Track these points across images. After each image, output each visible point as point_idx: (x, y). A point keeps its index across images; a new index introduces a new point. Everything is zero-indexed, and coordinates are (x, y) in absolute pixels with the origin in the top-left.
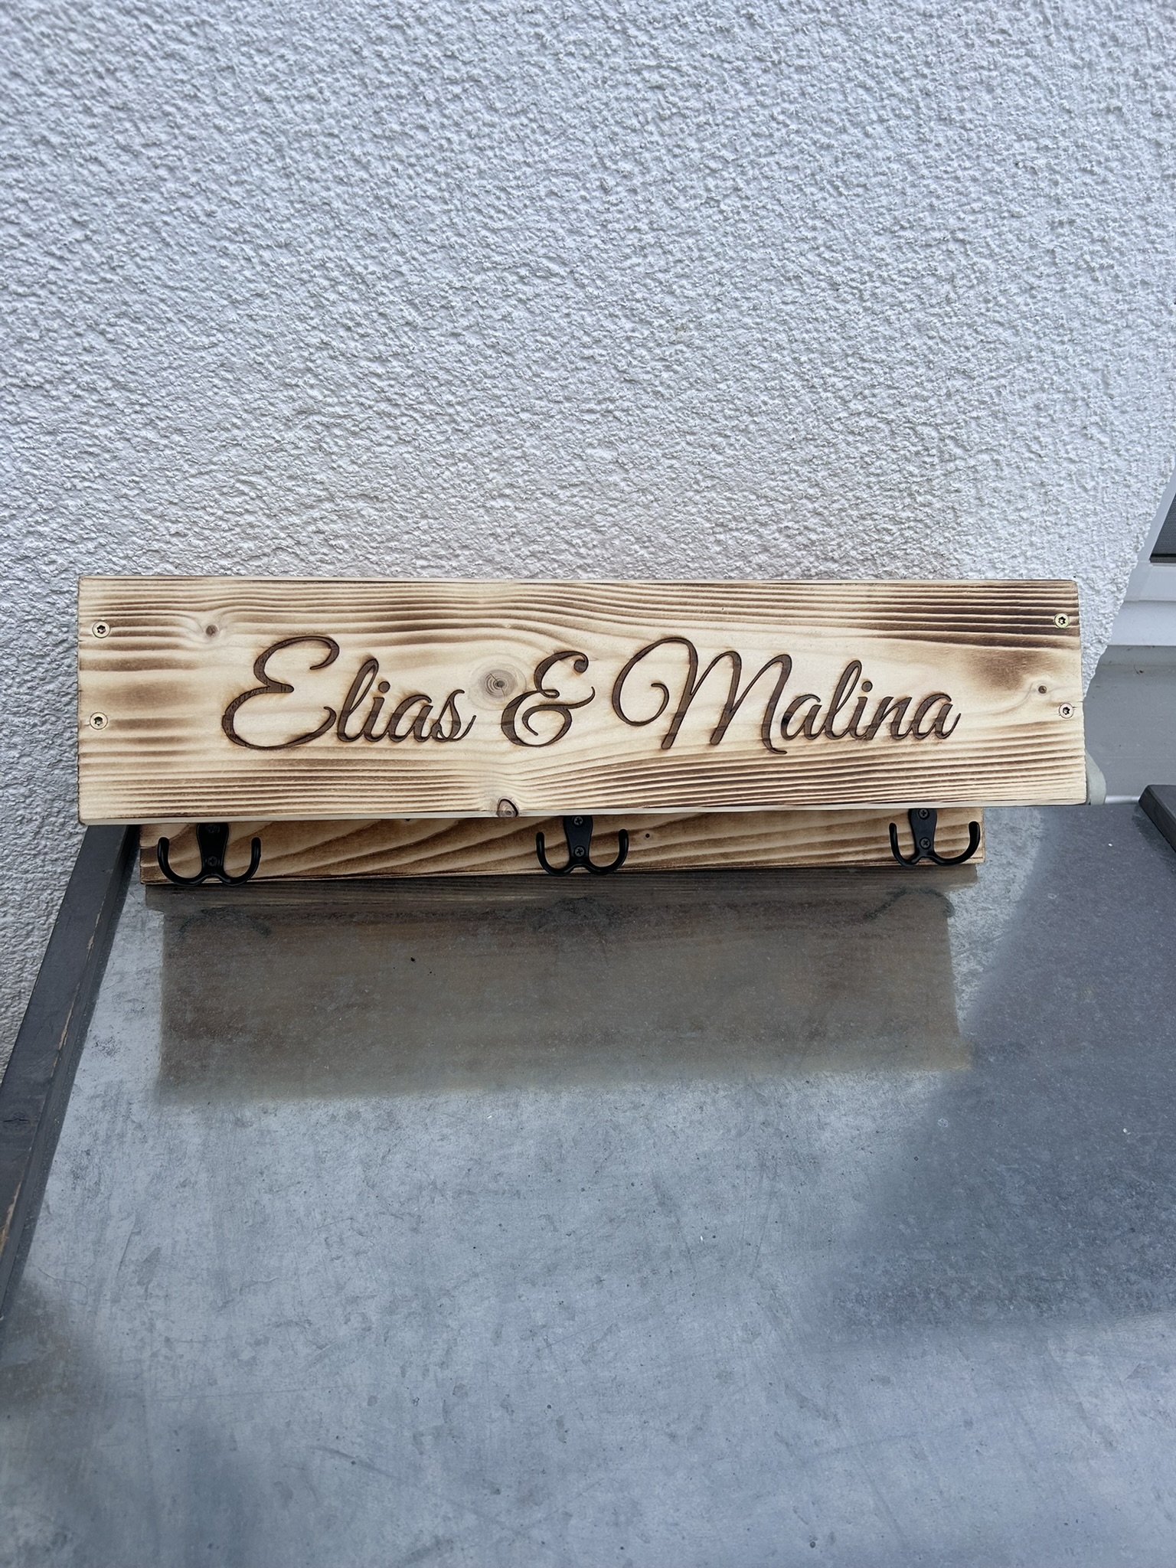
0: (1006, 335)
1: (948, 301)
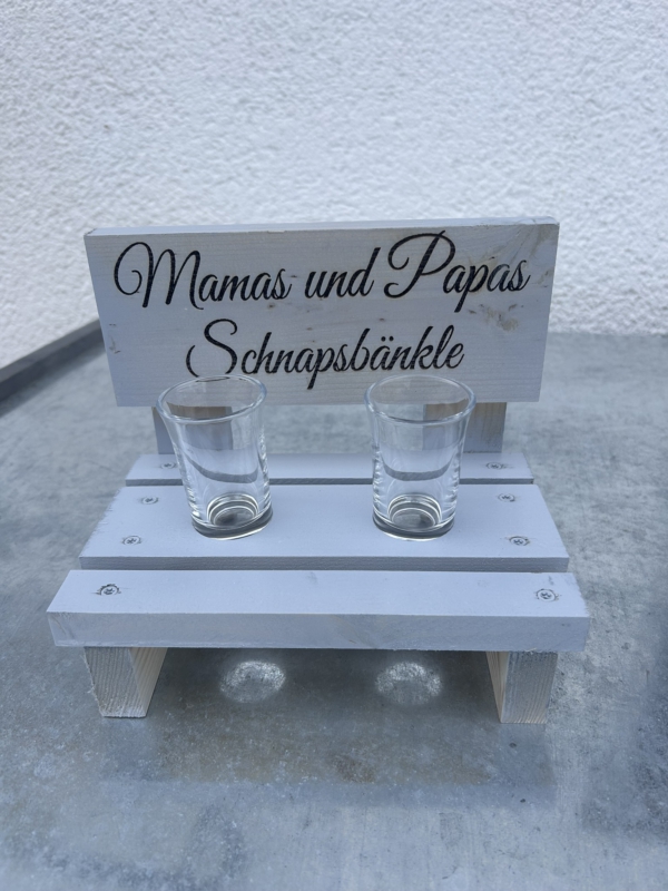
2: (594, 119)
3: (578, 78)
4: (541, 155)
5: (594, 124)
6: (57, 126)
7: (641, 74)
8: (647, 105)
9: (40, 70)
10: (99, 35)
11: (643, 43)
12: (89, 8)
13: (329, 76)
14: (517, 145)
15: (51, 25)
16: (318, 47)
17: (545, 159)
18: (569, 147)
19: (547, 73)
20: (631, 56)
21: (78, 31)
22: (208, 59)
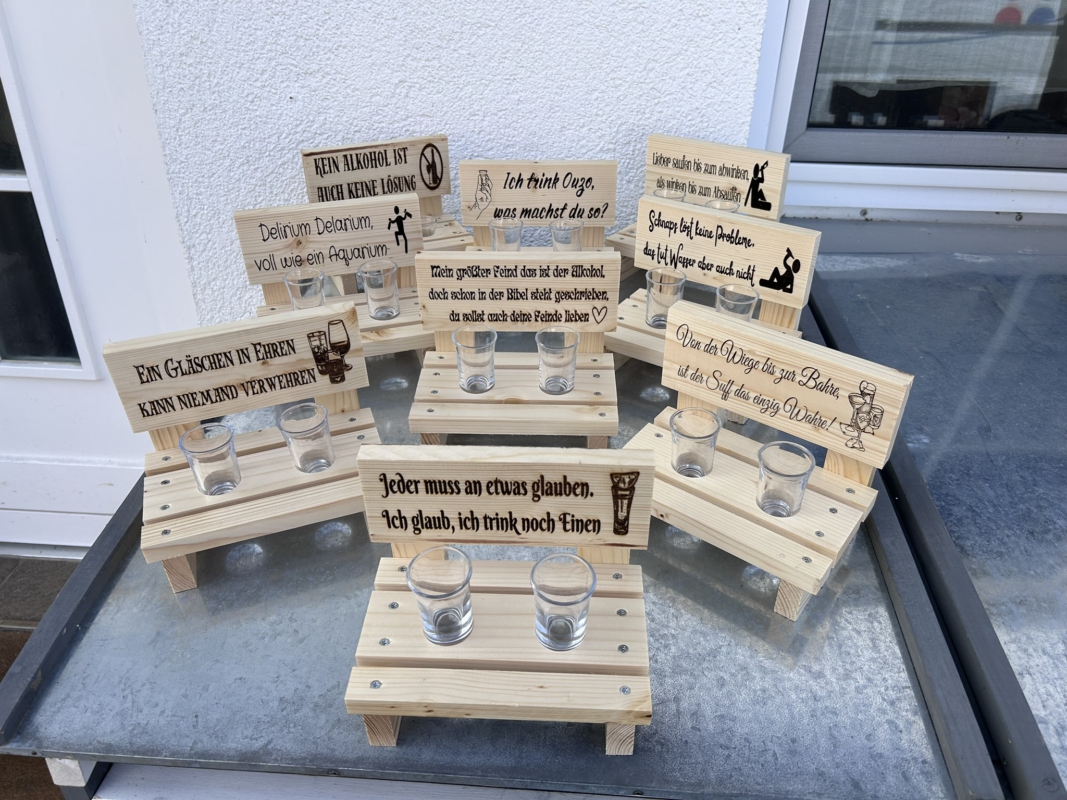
0: (670, 44)
1: (643, 31)
2: (656, 101)
3: (644, 73)
4: (622, 124)
5: (656, 104)
6: (247, 96)
7: (686, 71)
8: (691, 92)
9: (231, 52)
10: (283, 28)
11: (686, 51)
12: (274, 6)
13: (467, 66)
14: (605, 117)
15: (241, 17)
16: (459, 45)
17: (624, 127)
18: (640, 119)
19: (623, 70)
20: (678, 59)
21: (264, 24)
22: (372, 50)
